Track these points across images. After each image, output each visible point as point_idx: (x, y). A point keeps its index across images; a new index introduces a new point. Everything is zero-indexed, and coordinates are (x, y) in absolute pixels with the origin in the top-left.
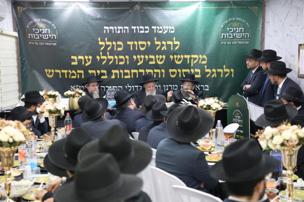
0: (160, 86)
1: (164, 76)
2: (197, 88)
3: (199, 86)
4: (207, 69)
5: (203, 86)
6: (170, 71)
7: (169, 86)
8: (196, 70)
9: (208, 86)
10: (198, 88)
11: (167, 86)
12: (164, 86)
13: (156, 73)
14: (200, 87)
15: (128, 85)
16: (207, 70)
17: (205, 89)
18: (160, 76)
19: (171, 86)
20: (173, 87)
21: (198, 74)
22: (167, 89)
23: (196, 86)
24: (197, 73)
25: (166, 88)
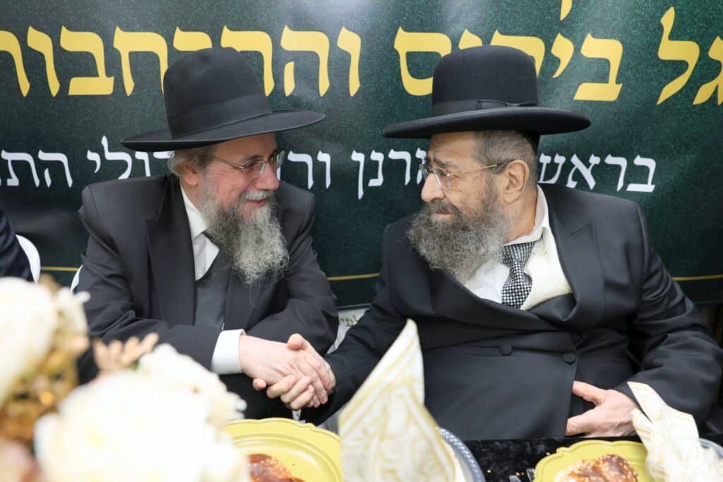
0: (324, 157)
1: (354, 85)
2: (578, 176)
3: (594, 160)
4: (673, 37)
5: (622, 162)
6: (406, 42)
7: (394, 155)
8: (595, 47)
9: (651, 164)
10: (587, 174)
11: (377, 157)
12: (358, 157)
13: (297, 57)
14: (596, 171)
15: (104, 141)
16: (670, 50)
17: (627, 182)
18: (324, 85)
19: (405, 156)
20: (416, 162)
21: (603, 79)
22: (376, 177)
23: (575, 160)
24: (599, 71)
25: (371, 169)
